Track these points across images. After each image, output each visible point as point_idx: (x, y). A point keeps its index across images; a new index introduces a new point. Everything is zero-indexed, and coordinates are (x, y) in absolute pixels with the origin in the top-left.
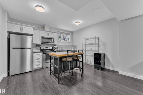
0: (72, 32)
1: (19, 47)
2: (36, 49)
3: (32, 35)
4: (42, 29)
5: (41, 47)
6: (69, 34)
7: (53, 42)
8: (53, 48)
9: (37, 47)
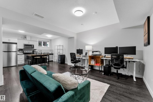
0: (51, 40)
1: (7, 51)
2: (20, 52)
3: (16, 43)
4: (24, 39)
5: (23, 51)
6: (48, 42)
7: (33, 48)
8: (33, 51)
9: (21, 51)
